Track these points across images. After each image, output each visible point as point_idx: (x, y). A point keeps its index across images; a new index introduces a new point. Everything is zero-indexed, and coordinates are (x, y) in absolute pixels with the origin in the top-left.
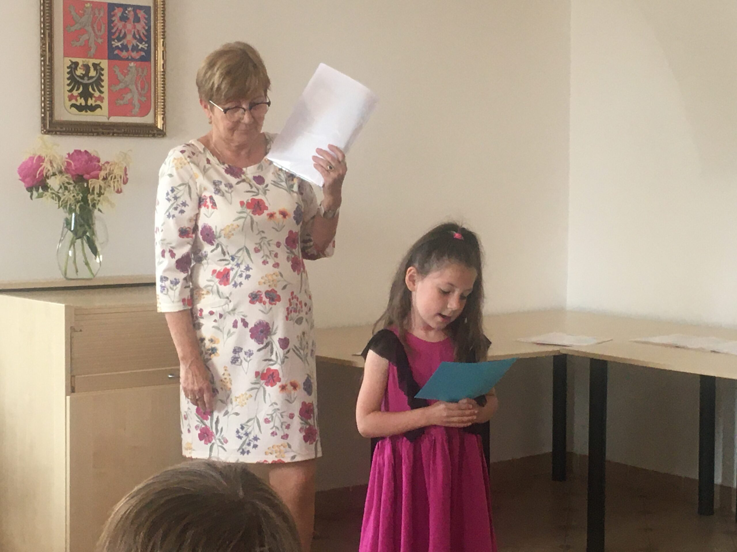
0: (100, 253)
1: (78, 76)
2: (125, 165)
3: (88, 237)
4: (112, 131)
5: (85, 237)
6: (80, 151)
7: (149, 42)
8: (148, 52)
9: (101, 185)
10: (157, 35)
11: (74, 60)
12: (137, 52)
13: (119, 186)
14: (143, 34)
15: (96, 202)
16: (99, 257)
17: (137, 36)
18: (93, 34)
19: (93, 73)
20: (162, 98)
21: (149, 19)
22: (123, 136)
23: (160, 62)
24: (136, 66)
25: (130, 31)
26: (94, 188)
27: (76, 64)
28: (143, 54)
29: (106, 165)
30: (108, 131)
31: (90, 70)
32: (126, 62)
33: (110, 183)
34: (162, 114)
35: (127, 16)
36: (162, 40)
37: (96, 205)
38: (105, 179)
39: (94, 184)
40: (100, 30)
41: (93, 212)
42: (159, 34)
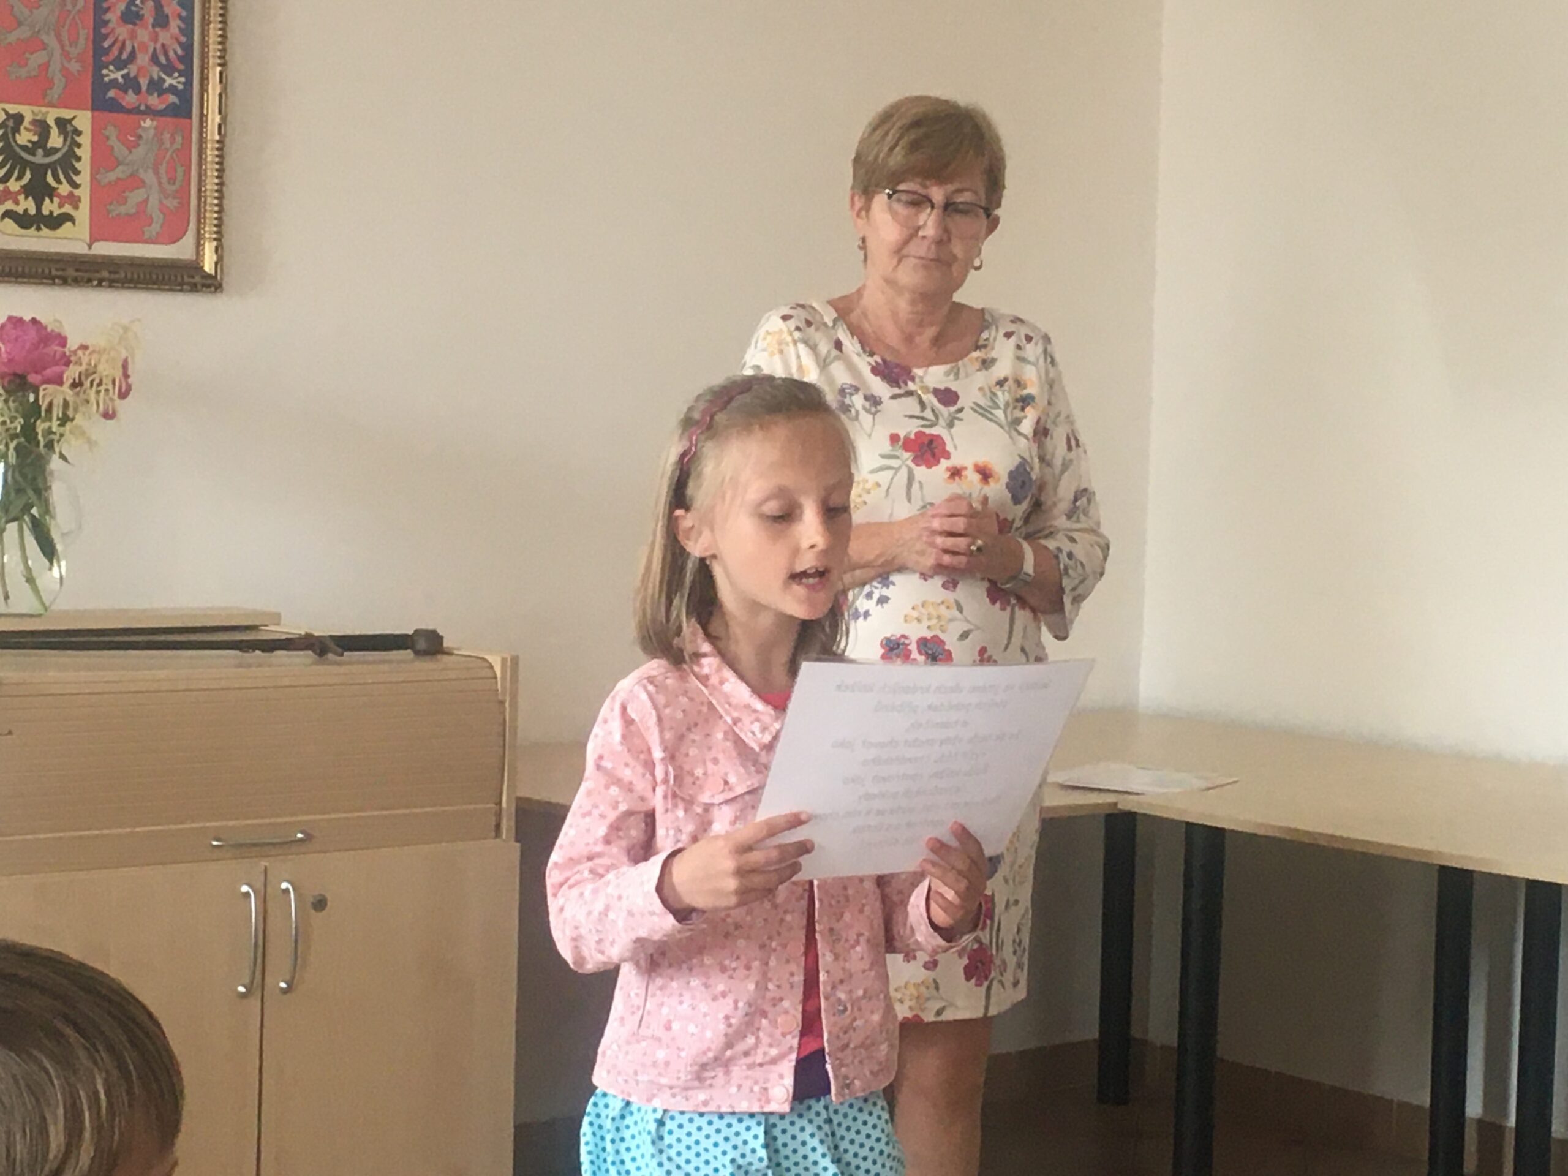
0: (61, 557)
1: (18, 145)
2: (124, 354)
3: (33, 516)
4: (97, 275)
5: (26, 518)
6: (20, 320)
7: (188, 74)
8: (185, 96)
9: (68, 398)
10: (208, 57)
11: (13, 109)
12: (159, 96)
13: (108, 401)
14: (176, 53)
15: (56, 437)
16: (59, 567)
17: (163, 60)
18: (57, 53)
19: (56, 140)
20: (216, 202)
21: (188, 21)
22: (123, 287)
23: (213, 120)
24: (156, 128)
25: (144, 47)
26: (50, 405)
27: (19, 118)
28: (172, 98)
29: (80, 353)
30: (87, 275)
31: (49, 133)
32: (136, 117)
33: (88, 395)
34: (215, 239)
35: (137, 13)
36: (219, 69)
37: (55, 444)
38: (74, 385)
39: (51, 395)
40: (74, 42)
41: (48, 462)
42: (211, 54)
